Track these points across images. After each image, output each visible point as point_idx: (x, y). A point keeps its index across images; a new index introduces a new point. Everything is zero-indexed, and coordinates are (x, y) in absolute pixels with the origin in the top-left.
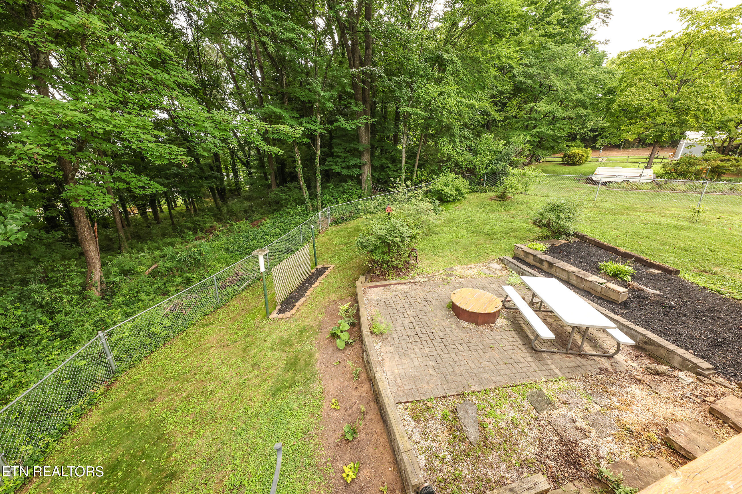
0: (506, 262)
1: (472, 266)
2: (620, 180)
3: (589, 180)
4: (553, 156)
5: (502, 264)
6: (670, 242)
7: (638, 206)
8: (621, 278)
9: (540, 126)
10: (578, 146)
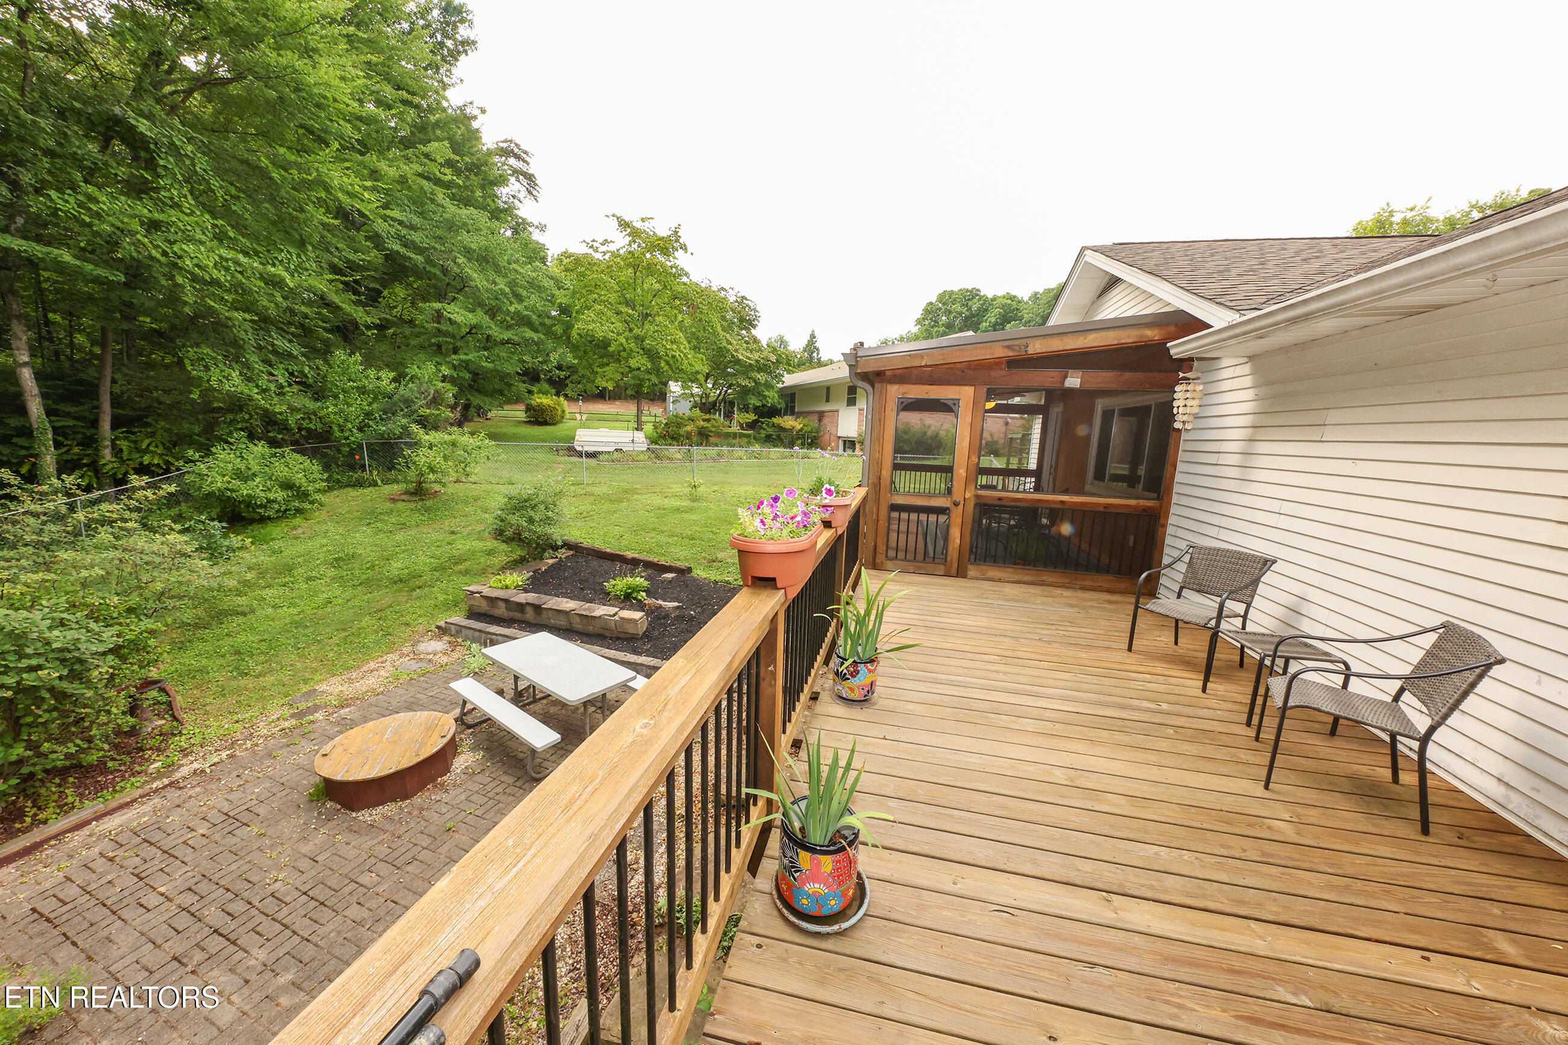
0: (453, 632)
1: (372, 665)
2: (612, 449)
3: (572, 451)
4: (506, 407)
5: (446, 638)
6: (678, 531)
7: (638, 486)
8: (635, 598)
9: (466, 350)
10: (545, 393)
